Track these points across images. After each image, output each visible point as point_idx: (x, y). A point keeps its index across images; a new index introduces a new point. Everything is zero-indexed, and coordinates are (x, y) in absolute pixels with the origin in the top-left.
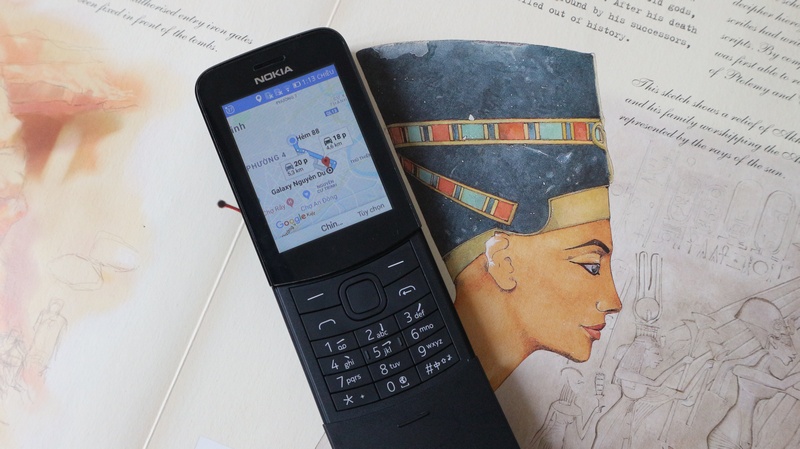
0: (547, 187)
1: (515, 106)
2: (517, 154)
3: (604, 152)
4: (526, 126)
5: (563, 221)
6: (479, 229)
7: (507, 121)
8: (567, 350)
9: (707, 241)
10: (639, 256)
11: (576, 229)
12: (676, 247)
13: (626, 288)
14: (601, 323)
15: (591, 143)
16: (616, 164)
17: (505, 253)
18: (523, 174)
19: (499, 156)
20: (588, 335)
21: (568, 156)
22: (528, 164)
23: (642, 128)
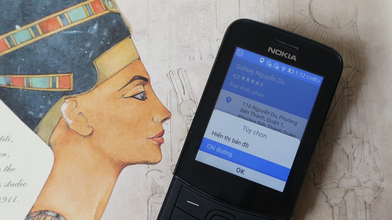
0: (88, 54)
1: (46, 7)
2: (60, 40)
3: (119, 14)
4: (58, 18)
5: (108, 73)
6: (52, 102)
7: (44, 19)
8: (144, 159)
9: (210, 46)
10: (169, 75)
11: (120, 74)
12: (192, 59)
13: (169, 100)
14: (161, 131)
15: (108, 12)
16: (130, 19)
17: (77, 111)
18: (69, 51)
19: (47, 45)
20: (156, 143)
21: (96, 27)
22: (70, 43)
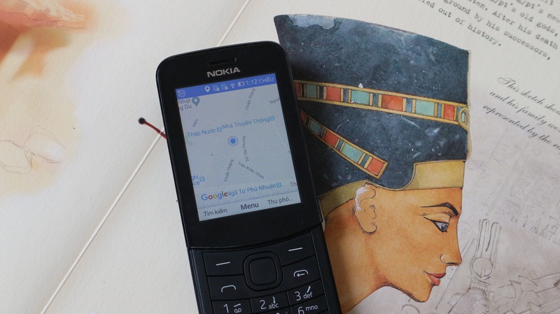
0: (414, 153)
1: (399, 83)
2: (394, 122)
3: (465, 132)
4: (405, 100)
5: (422, 184)
6: (352, 178)
7: (390, 93)
8: (410, 290)
9: (540, 219)
10: (483, 222)
11: (433, 191)
12: (514, 220)
13: (467, 247)
14: (442, 272)
15: (456, 123)
17: (371, 202)
18: (397, 139)
19: (379, 121)
20: (430, 281)
21: (436, 131)
22: (402, 132)
23: (500, 118)
